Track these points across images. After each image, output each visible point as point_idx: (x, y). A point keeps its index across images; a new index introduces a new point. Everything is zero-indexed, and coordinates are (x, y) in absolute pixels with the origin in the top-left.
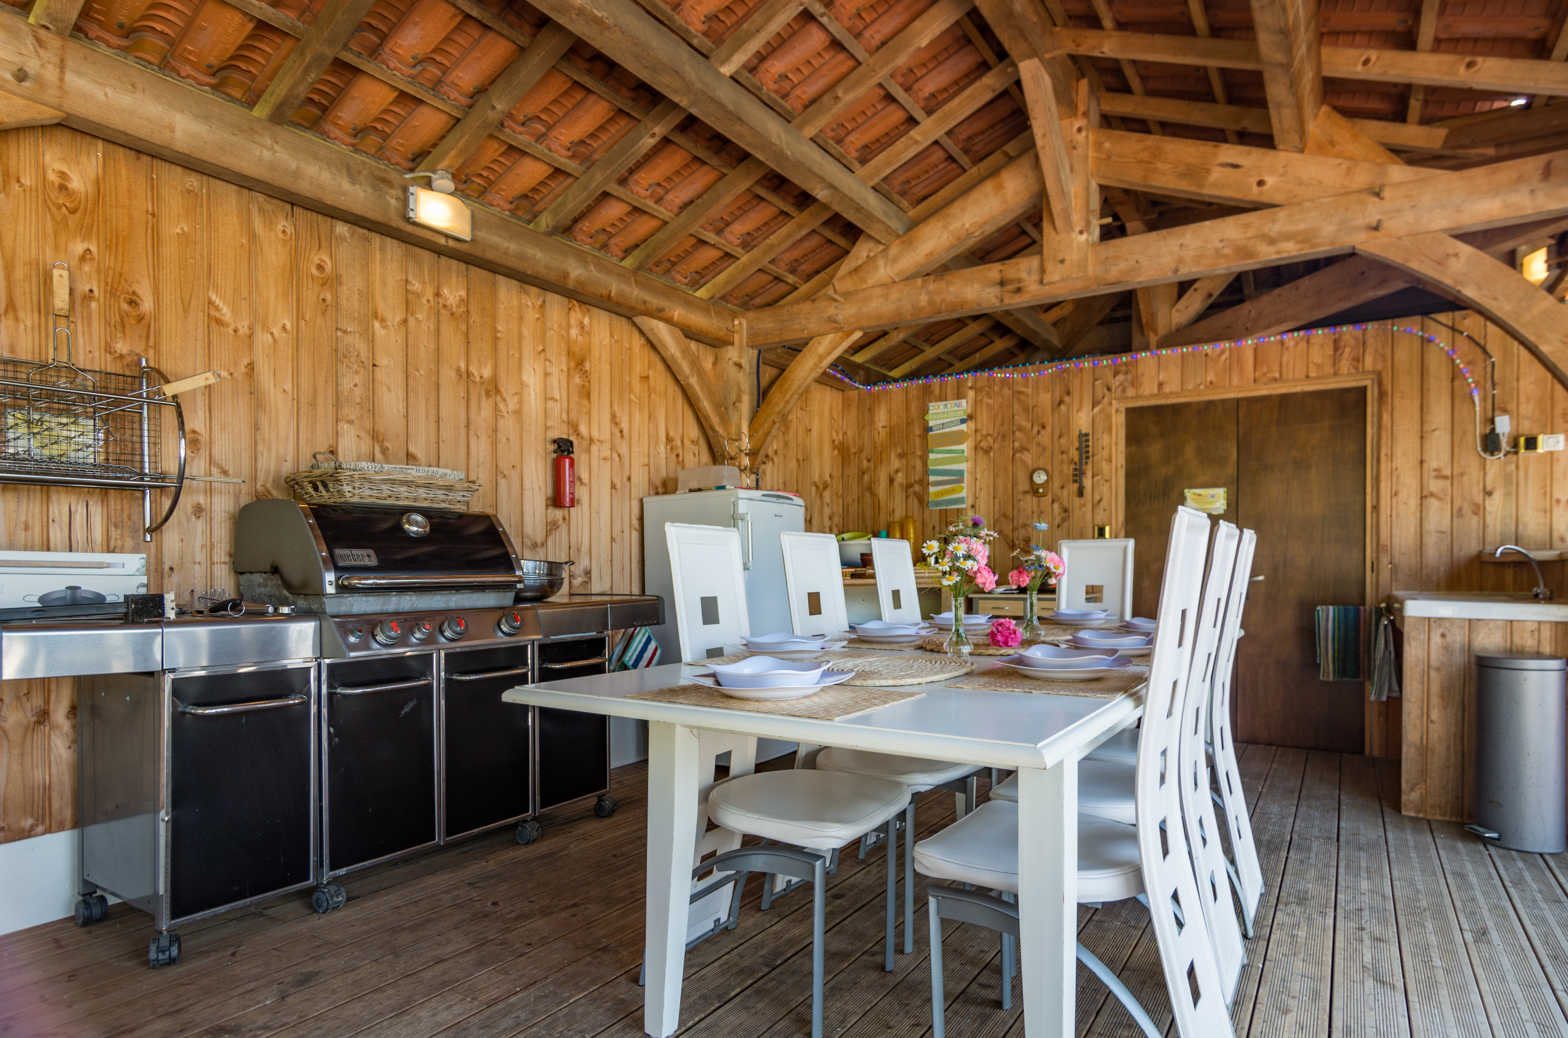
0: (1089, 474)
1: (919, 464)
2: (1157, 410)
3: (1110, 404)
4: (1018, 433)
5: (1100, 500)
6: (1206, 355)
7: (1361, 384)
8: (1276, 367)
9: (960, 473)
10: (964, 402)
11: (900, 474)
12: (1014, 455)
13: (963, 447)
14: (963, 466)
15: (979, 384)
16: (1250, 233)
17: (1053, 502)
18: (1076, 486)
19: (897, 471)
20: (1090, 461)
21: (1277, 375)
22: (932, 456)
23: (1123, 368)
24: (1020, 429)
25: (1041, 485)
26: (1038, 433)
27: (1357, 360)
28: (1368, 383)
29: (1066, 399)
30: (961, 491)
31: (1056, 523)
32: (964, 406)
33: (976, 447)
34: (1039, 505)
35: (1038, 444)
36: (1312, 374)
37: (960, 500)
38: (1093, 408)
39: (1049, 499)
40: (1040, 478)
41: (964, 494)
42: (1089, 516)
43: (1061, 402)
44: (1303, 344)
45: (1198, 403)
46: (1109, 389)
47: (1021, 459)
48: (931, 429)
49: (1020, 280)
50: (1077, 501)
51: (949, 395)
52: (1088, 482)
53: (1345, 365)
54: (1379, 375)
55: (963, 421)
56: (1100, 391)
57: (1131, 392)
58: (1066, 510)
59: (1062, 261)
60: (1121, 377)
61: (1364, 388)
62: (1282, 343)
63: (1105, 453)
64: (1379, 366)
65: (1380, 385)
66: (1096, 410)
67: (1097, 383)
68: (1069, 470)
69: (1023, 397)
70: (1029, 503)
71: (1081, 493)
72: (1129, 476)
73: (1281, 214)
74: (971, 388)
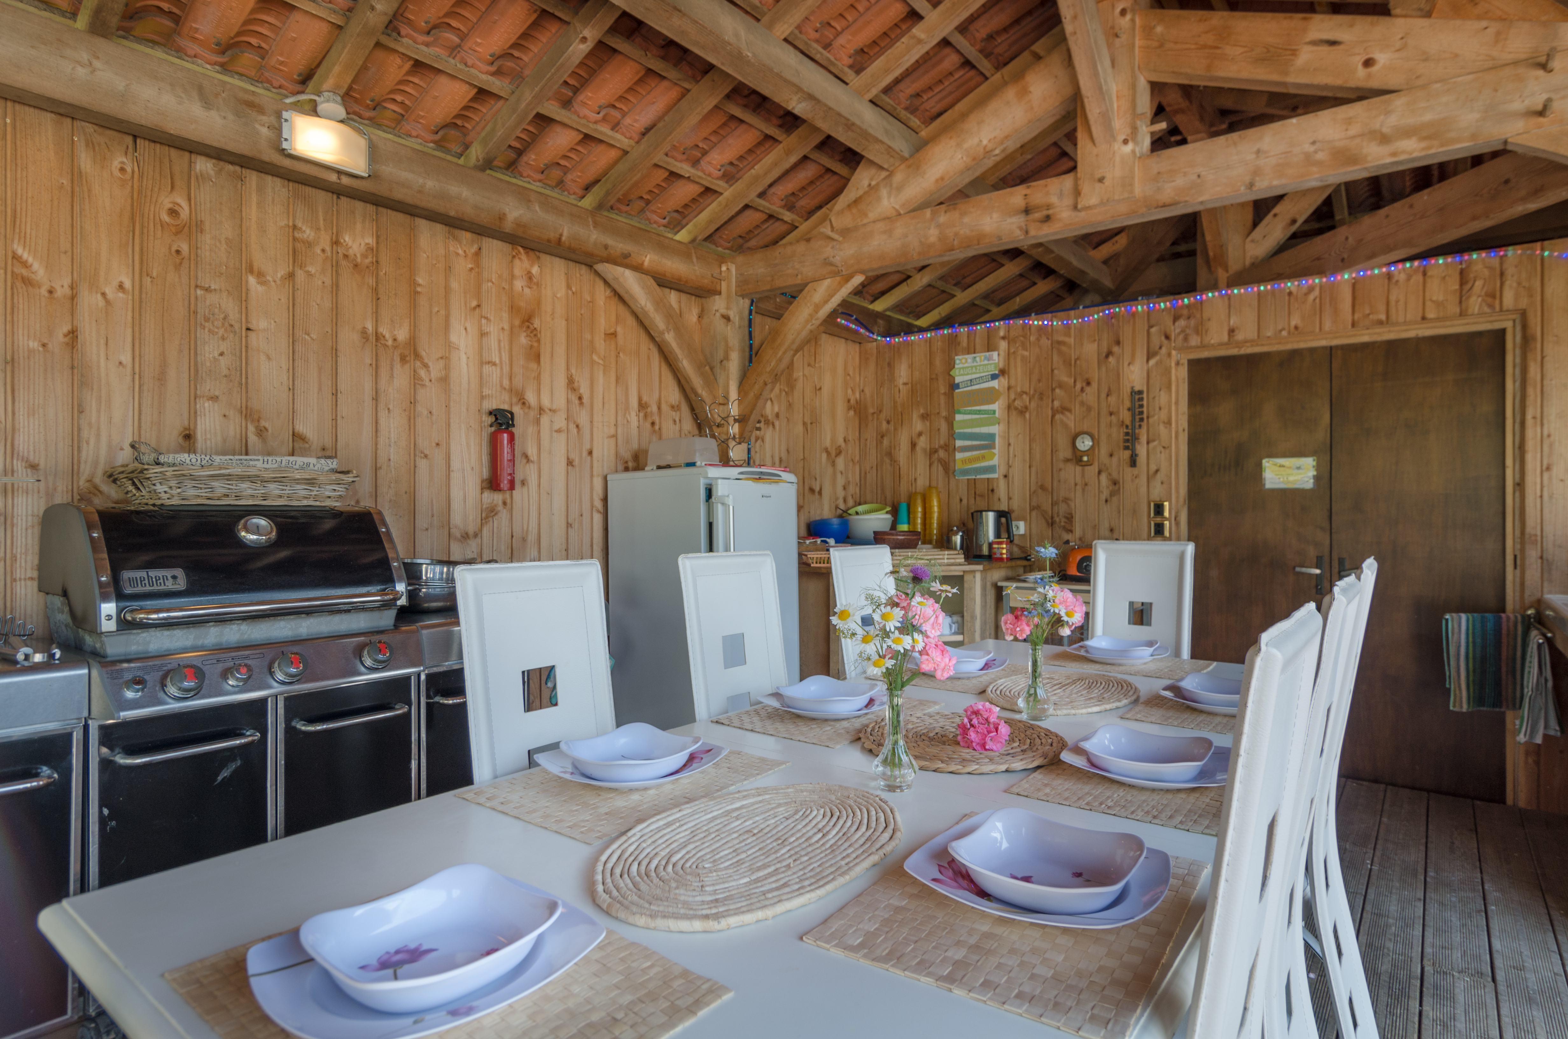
0: (1143, 439)
1: (944, 426)
2: (1227, 362)
3: (1169, 355)
4: (1058, 391)
5: (1157, 471)
6: (1290, 294)
7: (1497, 326)
8: (1382, 307)
9: (991, 437)
10: (995, 354)
11: (922, 438)
12: (1053, 416)
13: (995, 407)
14: (994, 429)
15: (1013, 334)
16: (1354, 130)
17: (1100, 472)
18: (1127, 453)
19: (920, 434)
20: (1144, 424)
21: (1383, 317)
22: (958, 417)
23: (1185, 312)
24: (1061, 386)
25: (1086, 453)
26: (1082, 390)
27: (1493, 296)
28: (1508, 325)
29: (1116, 349)
30: (992, 459)
31: (1103, 497)
32: (996, 359)
33: (1009, 407)
34: (1083, 476)
35: (1082, 403)
36: (1430, 315)
37: (992, 469)
38: (1148, 361)
39: (1095, 468)
40: (1085, 443)
41: (995, 461)
42: (1143, 490)
43: (1109, 354)
44: (1419, 278)
45: (1280, 353)
46: (1167, 337)
47: (1062, 421)
48: (957, 386)
49: (1049, 206)
50: (1129, 471)
51: (978, 347)
52: (1141, 450)
53: (1475, 303)
54: (1524, 314)
55: (994, 377)
56: (1156, 340)
57: (1194, 341)
58: (1115, 483)
59: (1101, 180)
60: (1182, 323)
61: (1503, 331)
62: (1389, 276)
63: (1163, 415)
64: (1523, 303)
65: (1525, 327)
66: (1152, 362)
67: (1153, 330)
68: (1118, 434)
69: (1063, 348)
70: (1071, 473)
71: (1133, 463)
72: (1192, 442)
73: (1398, 102)
74: (1003, 338)
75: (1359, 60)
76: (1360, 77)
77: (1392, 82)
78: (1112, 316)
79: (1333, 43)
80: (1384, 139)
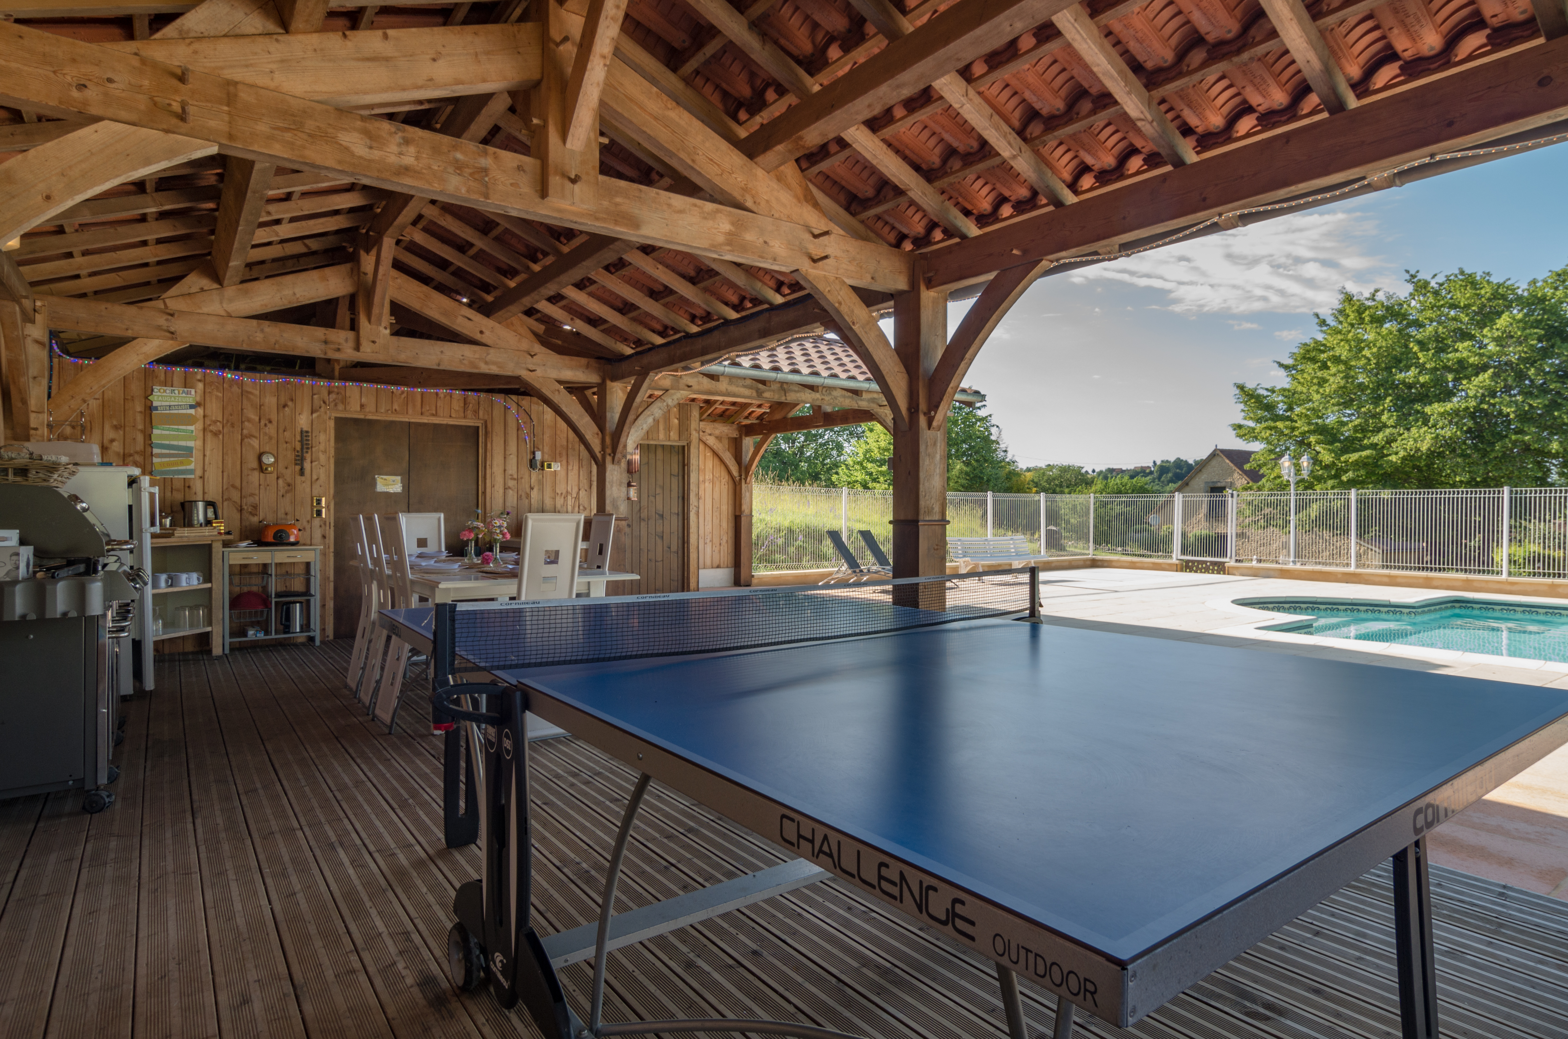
0: (308, 460)
1: (140, 438)
2: (356, 421)
3: (326, 413)
4: (246, 423)
5: (317, 479)
6: (393, 392)
7: (476, 425)
8: (434, 408)
9: (189, 450)
10: (193, 391)
11: (115, 444)
12: (242, 440)
13: (192, 428)
14: (191, 444)
15: (208, 379)
16: (477, 356)
17: (278, 478)
18: (298, 468)
19: (112, 441)
20: (309, 451)
21: (434, 412)
22: (155, 432)
23: (336, 390)
24: (249, 420)
25: (270, 465)
26: (266, 425)
27: (476, 412)
28: (480, 425)
29: (290, 403)
30: (188, 464)
31: (280, 494)
32: (193, 395)
33: (204, 430)
34: (266, 479)
35: (265, 434)
36: (453, 415)
37: (191, 472)
38: (312, 413)
39: (274, 476)
40: (269, 460)
41: (192, 466)
42: (308, 490)
43: (285, 406)
44: (448, 397)
45: (385, 421)
46: (324, 402)
47: (250, 444)
48: (156, 408)
49: (339, 344)
50: (299, 479)
51: (175, 383)
52: (307, 465)
53: (469, 413)
54: (486, 422)
55: (191, 407)
56: (317, 402)
57: (341, 407)
58: (289, 485)
59: (374, 342)
60: (333, 396)
61: (478, 427)
62: (437, 394)
63: (322, 447)
64: (486, 417)
65: (486, 427)
66: (315, 415)
67: (315, 397)
68: (291, 456)
69: (252, 397)
70: (255, 477)
71: (302, 472)
72: (337, 464)
73: (492, 351)
74: (200, 381)
75: (478, 330)
76: (478, 337)
77: (489, 342)
78: (289, 383)
79: (470, 319)
80: (486, 363)
